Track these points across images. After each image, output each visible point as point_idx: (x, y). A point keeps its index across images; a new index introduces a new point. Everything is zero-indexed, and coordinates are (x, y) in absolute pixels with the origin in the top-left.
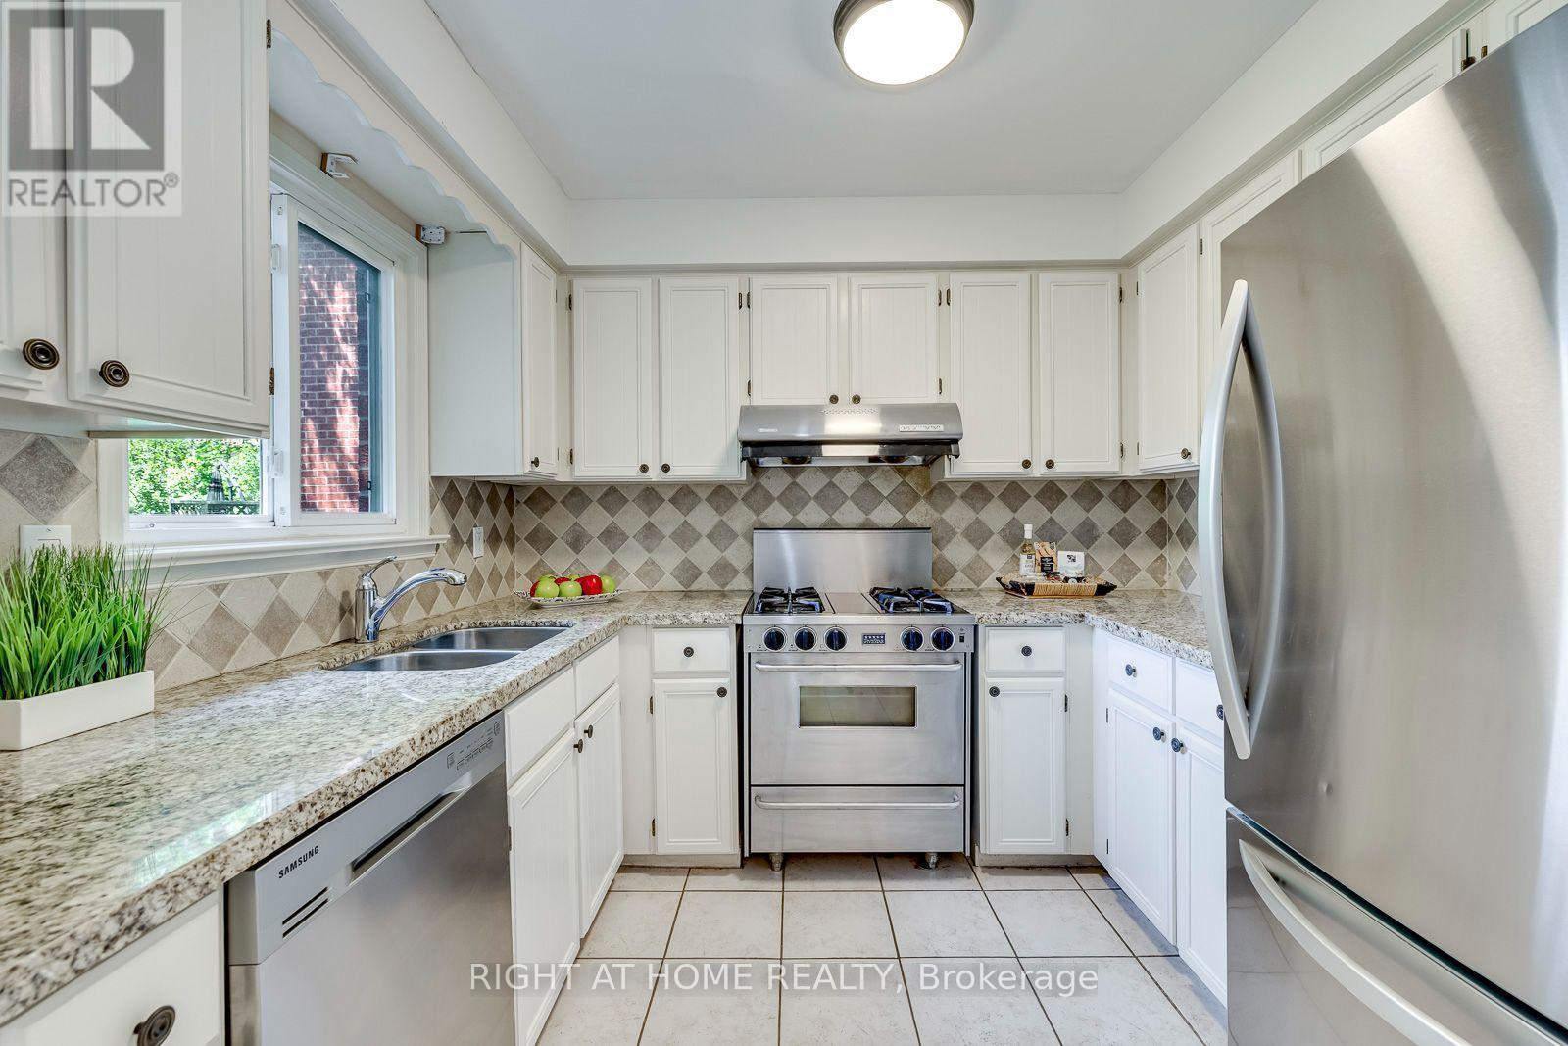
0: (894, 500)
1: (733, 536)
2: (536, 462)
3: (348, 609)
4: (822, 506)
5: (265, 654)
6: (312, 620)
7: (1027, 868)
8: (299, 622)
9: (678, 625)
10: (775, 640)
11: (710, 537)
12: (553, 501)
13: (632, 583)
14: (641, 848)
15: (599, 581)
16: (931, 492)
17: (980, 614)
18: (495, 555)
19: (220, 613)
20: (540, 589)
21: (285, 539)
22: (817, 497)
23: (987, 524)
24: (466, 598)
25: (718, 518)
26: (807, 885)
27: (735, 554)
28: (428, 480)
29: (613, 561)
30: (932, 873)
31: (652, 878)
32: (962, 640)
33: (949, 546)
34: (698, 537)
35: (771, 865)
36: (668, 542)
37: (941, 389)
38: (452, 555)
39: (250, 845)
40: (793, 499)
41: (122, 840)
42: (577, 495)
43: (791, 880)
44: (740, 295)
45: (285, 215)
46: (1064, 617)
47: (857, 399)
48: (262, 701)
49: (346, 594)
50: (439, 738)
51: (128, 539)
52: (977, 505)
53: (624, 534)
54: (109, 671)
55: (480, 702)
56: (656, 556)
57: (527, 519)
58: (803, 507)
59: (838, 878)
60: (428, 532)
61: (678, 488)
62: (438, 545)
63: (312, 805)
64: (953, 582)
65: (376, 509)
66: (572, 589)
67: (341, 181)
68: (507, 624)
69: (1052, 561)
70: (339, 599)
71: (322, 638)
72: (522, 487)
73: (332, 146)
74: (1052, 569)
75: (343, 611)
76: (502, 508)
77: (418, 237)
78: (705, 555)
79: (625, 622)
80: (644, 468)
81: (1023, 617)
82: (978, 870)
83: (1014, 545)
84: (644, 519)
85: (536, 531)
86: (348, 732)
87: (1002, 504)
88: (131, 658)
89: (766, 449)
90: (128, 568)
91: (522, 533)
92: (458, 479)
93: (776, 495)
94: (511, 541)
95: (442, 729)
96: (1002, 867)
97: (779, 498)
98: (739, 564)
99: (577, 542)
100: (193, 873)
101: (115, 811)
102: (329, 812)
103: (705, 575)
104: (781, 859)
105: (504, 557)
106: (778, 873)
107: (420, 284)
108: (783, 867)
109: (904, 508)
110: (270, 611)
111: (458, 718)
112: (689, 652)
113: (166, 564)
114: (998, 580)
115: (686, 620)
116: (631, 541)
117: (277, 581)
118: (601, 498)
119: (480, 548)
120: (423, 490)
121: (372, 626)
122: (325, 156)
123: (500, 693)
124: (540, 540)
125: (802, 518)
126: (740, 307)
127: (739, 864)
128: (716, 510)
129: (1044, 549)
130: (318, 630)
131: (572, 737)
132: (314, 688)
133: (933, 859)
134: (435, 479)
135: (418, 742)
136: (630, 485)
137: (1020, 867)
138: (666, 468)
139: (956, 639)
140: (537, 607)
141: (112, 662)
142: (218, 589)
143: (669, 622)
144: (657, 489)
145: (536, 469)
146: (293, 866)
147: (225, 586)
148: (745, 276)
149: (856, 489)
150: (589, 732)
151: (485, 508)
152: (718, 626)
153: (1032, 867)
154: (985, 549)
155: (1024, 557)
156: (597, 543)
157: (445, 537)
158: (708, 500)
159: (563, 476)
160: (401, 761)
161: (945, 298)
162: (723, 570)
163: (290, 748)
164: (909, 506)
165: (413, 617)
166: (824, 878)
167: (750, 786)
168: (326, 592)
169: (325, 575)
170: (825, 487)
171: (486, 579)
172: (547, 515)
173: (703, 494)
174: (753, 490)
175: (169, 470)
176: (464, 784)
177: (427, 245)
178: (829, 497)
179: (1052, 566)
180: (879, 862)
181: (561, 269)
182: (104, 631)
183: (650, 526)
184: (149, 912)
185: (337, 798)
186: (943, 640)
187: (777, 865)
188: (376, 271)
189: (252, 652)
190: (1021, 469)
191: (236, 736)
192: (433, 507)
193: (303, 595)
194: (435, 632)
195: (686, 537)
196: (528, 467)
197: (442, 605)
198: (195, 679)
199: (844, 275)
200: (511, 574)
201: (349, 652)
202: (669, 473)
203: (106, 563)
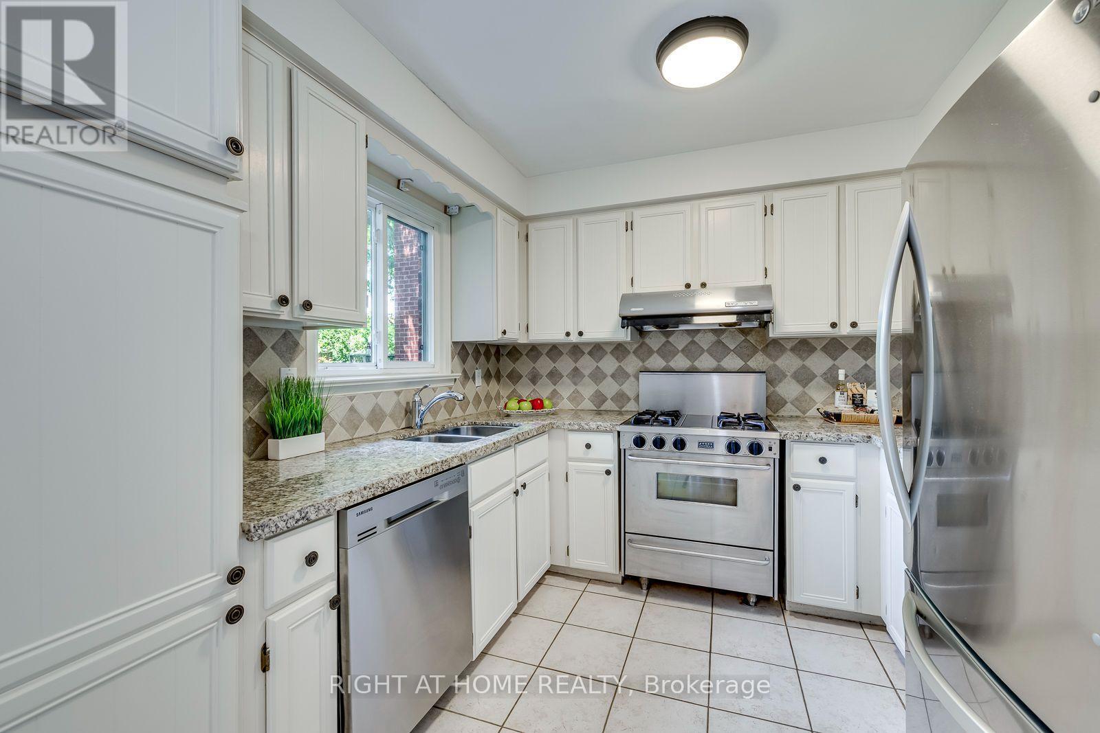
0: (738, 352)
1: (627, 376)
2: (504, 332)
3: (409, 411)
4: (687, 356)
5: (371, 431)
6: (392, 416)
7: (827, 618)
8: (386, 416)
9: (581, 430)
10: (640, 442)
11: (613, 376)
12: (521, 354)
13: (565, 404)
14: (561, 562)
15: (542, 401)
16: (767, 346)
17: (786, 432)
18: (488, 385)
19: (352, 409)
20: (509, 405)
21: (380, 375)
22: (683, 351)
23: (812, 369)
24: (471, 409)
25: (617, 364)
26: (661, 601)
27: (628, 388)
28: (450, 343)
29: (555, 390)
30: (753, 609)
31: (567, 581)
32: (770, 449)
33: (781, 385)
34: (605, 376)
35: (640, 586)
36: (587, 380)
37: (766, 275)
38: (464, 385)
39: (345, 499)
40: (667, 352)
41: (305, 491)
42: (534, 350)
43: (652, 596)
44: (627, 223)
45: (381, 214)
46: (854, 438)
47: (704, 285)
48: (364, 450)
49: (408, 403)
50: (430, 472)
51: (317, 374)
52: (803, 355)
53: (561, 374)
54: (309, 431)
55: (453, 458)
56: (579, 388)
57: (507, 365)
58: (673, 358)
59: (683, 601)
60: (450, 371)
61: (593, 346)
62: (455, 379)
63: (370, 489)
64: (784, 411)
65: (425, 360)
66: (526, 406)
67: (407, 192)
68: (488, 424)
69: (862, 397)
70: (405, 405)
71: (397, 425)
72: (504, 346)
73: (402, 175)
74: (862, 403)
75: (406, 412)
76: (493, 359)
77: (445, 212)
78: (610, 388)
79: (552, 427)
80: (568, 334)
81: (820, 436)
82: (787, 614)
83: (832, 385)
84: (573, 365)
85: (512, 371)
86: (392, 464)
87: (824, 355)
88: (317, 427)
89: (646, 320)
90: (315, 387)
91: (504, 373)
92: (466, 342)
93: (655, 350)
94: (498, 377)
95: (431, 468)
96: (807, 614)
97: (658, 352)
98: (631, 394)
99: (534, 379)
100: (324, 504)
101: (305, 482)
102: (377, 494)
103: (609, 400)
104: (646, 582)
105: (494, 386)
106: (645, 592)
107: (447, 237)
108: (648, 588)
109: (746, 357)
110: (373, 411)
111: (440, 464)
112: (588, 446)
113: (329, 386)
114: (818, 409)
115: (587, 427)
116: (565, 378)
117: (376, 395)
118: (548, 352)
119: (479, 381)
120: (448, 348)
121: (419, 422)
122: (399, 181)
123: (465, 455)
124: (514, 377)
125: (673, 364)
126: (627, 230)
127: (620, 582)
128: (617, 359)
129: (856, 388)
130: (395, 421)
131: (512, 487)
132: (388, 446)
133: (753, 600)
134: (455, 343)
135: (419, 472)
136: (564, 345)
137: (821, 617)
138: (581, 334)
139: (765, 449)
140: (508, 416)
141: (310, 427)
142: (351, 398)
143: (576, 427)
144: (580, 346)
145: (505, 336)
146: (362, 513)
147: (354, 397)
148: (629, 211)
149: (710, 345)
150: (524, 486)
151: (482, 359)
152: (606, 431)
153: (831, 618)
154: (810, 387)
155: (838, 394)
156: (545, 380)
157: (459, 374)
158: (612, 353)
159: (523, 340)
160: (410, 478)
161: (769, 210)
162: (621, 398)
163: (368, 468)
164: (750, 357)
165: (442, 417)
166: (674, 599)
167: (625, 533)
168: (399, 403)
169: (398, 393)
170: (689, 344)
171: (483, 399)
172: (518, 362)
173: (609, 349)
174: (640, 346)
175: (351, 337)
176: (445, 497)
177: (450, 216)
178: (692, 351)
179: (862, 401)
180: (715, 596)
181: (522, 219)
182: (306, 413)
183: (576, 369)
184: (309, 514)
185: (380, 488)
186: (756, 449)
187: (645, 587)
188: (425, 234)
189: (366, 429)
190: (830, 329)
191: (351, 462)
192: (453, 358)
193: (389, 403)
194: (450, 426)
195: (597, 376)
196: (500, 336)
197: (458, 412)
198: (342, 440)
199: (696, 202)
200: (498, 397)
201: (406, 433)
202: (583, 337)
203: (308, 384)
